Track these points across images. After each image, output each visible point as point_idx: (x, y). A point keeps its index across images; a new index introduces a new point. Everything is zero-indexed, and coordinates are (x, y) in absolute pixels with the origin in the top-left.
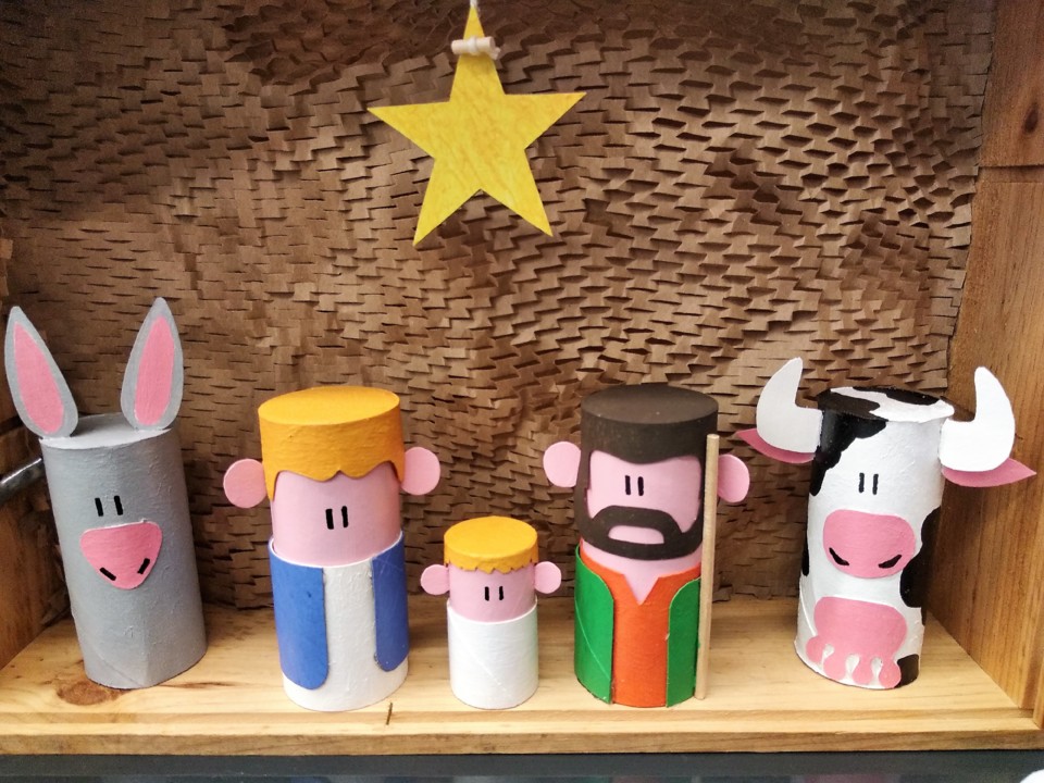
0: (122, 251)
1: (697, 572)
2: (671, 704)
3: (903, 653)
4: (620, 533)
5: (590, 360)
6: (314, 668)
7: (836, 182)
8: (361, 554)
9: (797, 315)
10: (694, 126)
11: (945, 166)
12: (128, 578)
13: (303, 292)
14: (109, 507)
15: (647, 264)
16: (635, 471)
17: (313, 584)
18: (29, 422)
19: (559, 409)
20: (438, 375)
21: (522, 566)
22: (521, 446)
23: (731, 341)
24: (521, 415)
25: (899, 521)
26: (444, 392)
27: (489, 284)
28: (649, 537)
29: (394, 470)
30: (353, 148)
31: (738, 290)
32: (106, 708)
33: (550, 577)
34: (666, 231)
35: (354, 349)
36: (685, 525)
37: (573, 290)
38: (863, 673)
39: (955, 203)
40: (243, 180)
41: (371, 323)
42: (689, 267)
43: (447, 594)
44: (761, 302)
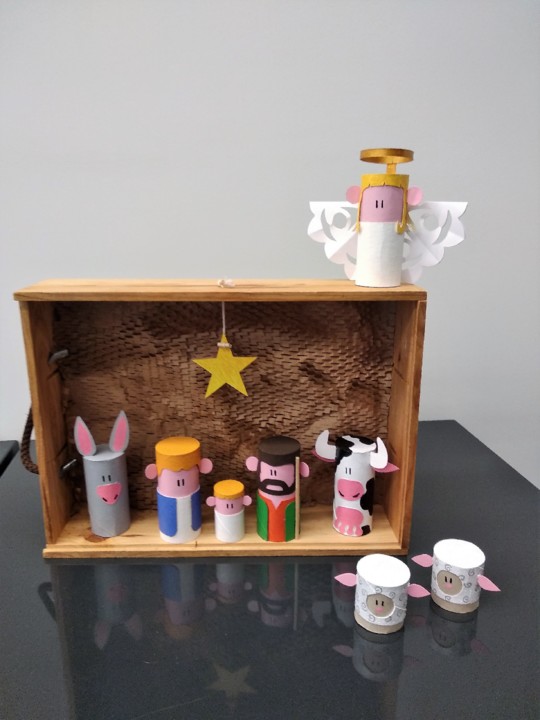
0: (102, 387)
1: (294, 499)
2: (287, 540)
3: (364, 524)
4: (269, 487)
5: (263, 424)
6: (172, 530)
7: (342, 371)
8: (187, 493)
9: (331, 412)
10: (295, 356)
11: (382, 362)
12: (111, 501)
13: (165, 401)
14: (107, 479)
15: (282, 394)
16: (274, 469)
17: (173, 503)
18: (81, 451)
19: (252, 441)
20: (211, 429)
21: (239, 497)
22: (240, 452)
23: (310, 419)
24: (240, 442)
25: (358, 483)
26: (213, 435)
27: (228, 402)
28: (278, 488)
29: (198, 467)
30: (184, 359)
31: (311, 403)
32: (103, 543)
33: (248, 500)
34: (288, 385)
35: (181, 420)
36: (289, 485)
37: (257, 402)
38: (350, 531)
39: (386, 373)
40: (146, 366)
41: (188, 412)
42: (295, 396)
43: (214, 506)
44: (320, 407)
